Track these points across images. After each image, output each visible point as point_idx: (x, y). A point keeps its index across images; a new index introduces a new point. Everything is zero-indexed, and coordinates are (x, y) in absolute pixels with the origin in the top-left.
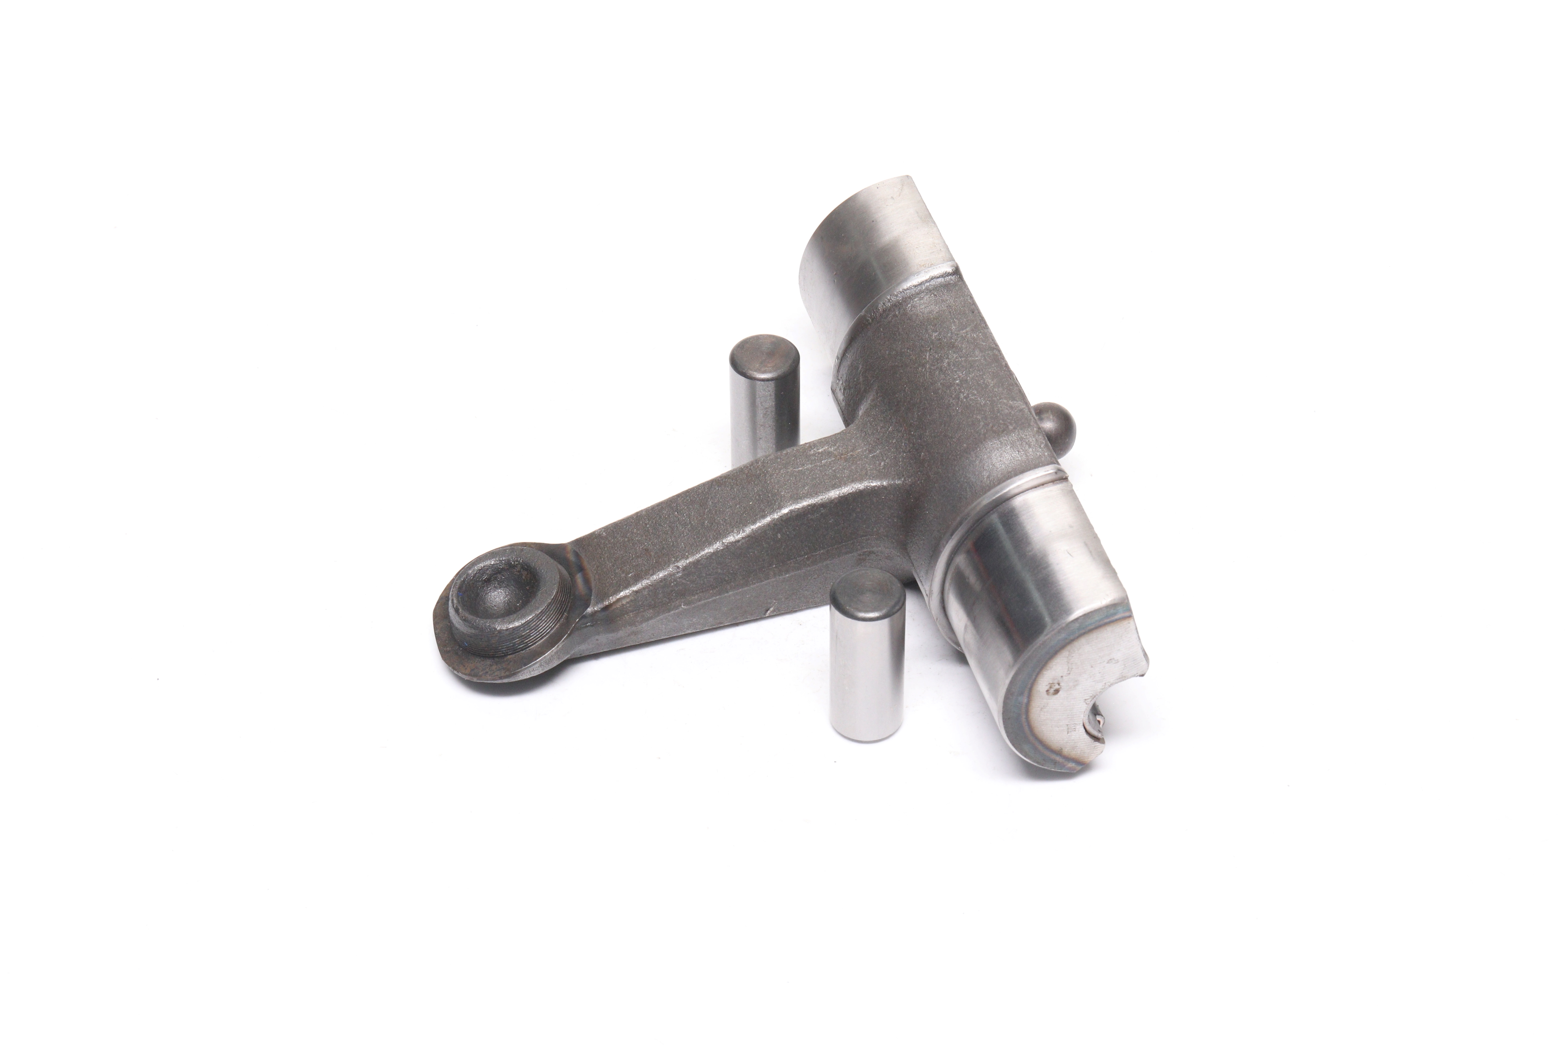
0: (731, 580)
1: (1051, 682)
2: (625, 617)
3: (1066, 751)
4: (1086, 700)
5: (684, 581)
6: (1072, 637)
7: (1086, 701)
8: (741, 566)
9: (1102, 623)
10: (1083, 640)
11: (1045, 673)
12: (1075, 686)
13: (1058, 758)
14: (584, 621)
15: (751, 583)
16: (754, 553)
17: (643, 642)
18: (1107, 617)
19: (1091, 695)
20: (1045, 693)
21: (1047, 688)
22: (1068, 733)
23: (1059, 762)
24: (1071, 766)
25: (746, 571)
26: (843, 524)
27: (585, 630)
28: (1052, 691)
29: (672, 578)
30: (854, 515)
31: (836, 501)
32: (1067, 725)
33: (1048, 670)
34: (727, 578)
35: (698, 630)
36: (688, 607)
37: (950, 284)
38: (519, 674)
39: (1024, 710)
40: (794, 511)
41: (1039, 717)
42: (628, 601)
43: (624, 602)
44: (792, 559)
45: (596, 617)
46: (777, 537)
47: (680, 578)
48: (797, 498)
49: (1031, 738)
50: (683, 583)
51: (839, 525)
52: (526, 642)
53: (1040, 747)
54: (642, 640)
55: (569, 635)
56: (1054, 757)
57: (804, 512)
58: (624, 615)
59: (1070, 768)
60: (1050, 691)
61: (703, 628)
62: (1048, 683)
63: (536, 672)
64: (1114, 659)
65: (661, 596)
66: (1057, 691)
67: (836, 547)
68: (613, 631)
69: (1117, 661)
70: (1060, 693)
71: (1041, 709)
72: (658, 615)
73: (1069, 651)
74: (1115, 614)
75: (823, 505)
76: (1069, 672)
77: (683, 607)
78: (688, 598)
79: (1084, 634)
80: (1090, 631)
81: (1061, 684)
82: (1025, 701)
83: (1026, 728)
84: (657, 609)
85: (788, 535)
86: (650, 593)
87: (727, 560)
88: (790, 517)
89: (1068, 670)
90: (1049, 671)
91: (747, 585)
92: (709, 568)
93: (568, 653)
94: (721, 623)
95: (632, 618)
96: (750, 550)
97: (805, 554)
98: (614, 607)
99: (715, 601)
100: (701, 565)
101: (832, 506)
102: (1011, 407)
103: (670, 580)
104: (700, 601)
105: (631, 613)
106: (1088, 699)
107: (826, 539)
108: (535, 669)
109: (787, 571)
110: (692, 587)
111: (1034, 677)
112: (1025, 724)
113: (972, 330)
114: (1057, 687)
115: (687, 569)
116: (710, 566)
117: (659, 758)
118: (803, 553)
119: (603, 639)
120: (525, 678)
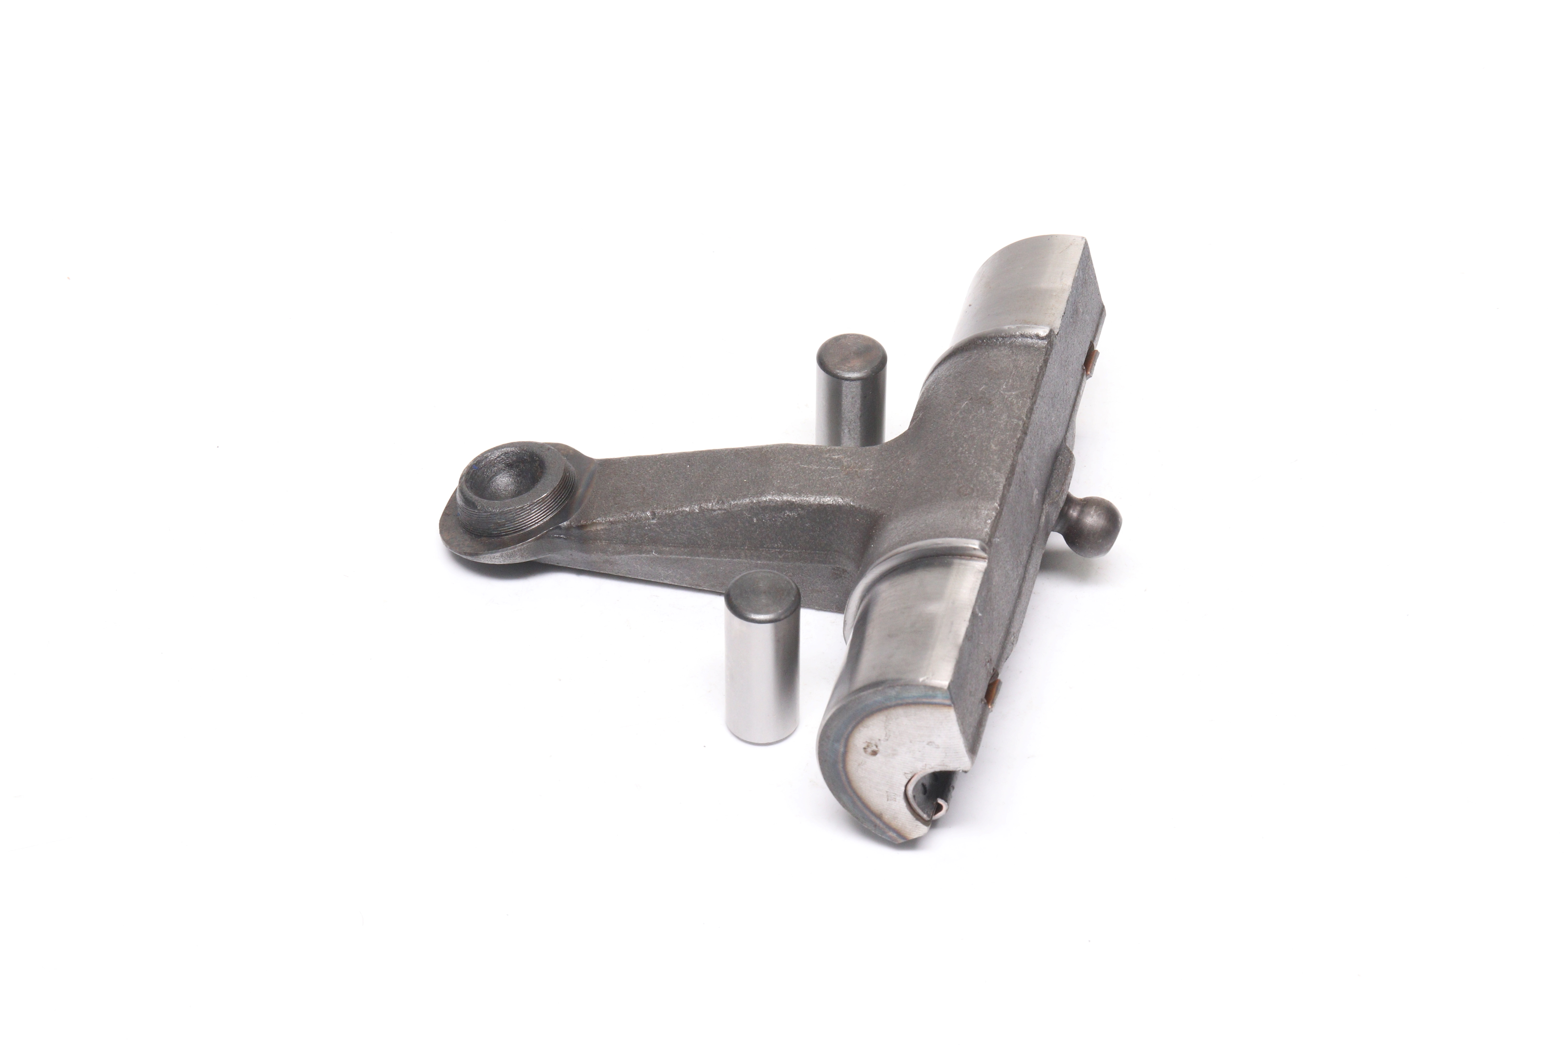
0: (703, 545)
1: (869, 742)
2: (598, 543)
3: (887, 817)
4: (905, 773)
5: (657, 529)
6: (889, 704)
7: (906, 775)
8: (714, 536)
9: (920, 700)
10: (900, 711)
11: (861, 729)
12: (894, 755)
13: (878, 822)
14: (557, 531)
15: (722, 556)
16: (728, 527)
17: (619, 574)
18: (926, 697)
19: (911, 771)
20: (862, 750)
21: (865, 745)
22: (888, 800)
23: (879, 827)
24: (892, 835)
25: (719, 543)
26: (819, 532)
27: (558, 540)
28: (869, 750)
29: (646, 522)
30: (831, 527)
31: (815, 507)
32: (887, 792)
33: (865, 727)
34: (699, 542)
35: (676, 584)
36: (659, 556)
37: (1033, 347)
38: (481, 556)
39: (840, 759)
40: (773, 502)
41: (857, 772)
42: (602, 528)
43: (599, 528)
44: (764, 548)
45: (570, 532)
46: (753, 521)
47: (654, 524)
48: (781, 491)
49: (849, 790)
50: (656, 531)
51: (815, 532)
52: (500, 531)
53: (859, 803)
54: (619, 573)
55: (538, 539)
56: (873, 818)
57: (782, 506)
58: (597, 540)
59: (890, 837)
60: (867, 750)
61: (681, 584)
62: (865, 741)
63: (497, 560)
64: (934, 742)
65: (634, 535)
66: (874, 753)
67: (809, 551)
68: (586, 552)
69: (938, 747)
70: (878, 756)
71: (859, 765)
72: (630, 553)
73: (887, 717)
74: (934, 697)
75: (801, 506)
76: (886, 738)
77: (654, 553)
78: (660, 547)
79: (901, 705)
80: (908, 704)
81: (878, 747)
82: (842, 750)
83: (844, 778)
84: (629, 546)
85: (764, 523)
86: (624, 528)
87: (702, 524)
88: (768, 506)
89: (886, 736)
90: (865, 729)
91: (718, 556)
92: (684, 525)
93: (535, 556)
94: (700, 586)
95: (605, 546)
96: (725, 524)
97: (778, 548)
98: (588, 529)
99: (688, 560)
100: (676, 520)
101: (811, 510)
102: (991, 477)
103: (645, 523)
104: (671, 555)
105: (604, 541)
106: (908, 774)
107: (800, 540)
108: (496, 558)
109: (759, 558)
110: (665, 538)
111: (850, 729)
112: (842, 773)
113: (1017, 395)
114: (874, 748)
115: (662, 519)
116: (685, 524)
117: (560, 680)
118: (776, 545)
119: (576, 556)
120: (487, 562)
